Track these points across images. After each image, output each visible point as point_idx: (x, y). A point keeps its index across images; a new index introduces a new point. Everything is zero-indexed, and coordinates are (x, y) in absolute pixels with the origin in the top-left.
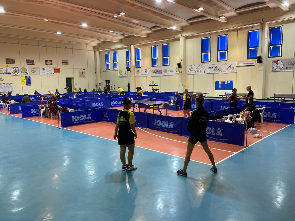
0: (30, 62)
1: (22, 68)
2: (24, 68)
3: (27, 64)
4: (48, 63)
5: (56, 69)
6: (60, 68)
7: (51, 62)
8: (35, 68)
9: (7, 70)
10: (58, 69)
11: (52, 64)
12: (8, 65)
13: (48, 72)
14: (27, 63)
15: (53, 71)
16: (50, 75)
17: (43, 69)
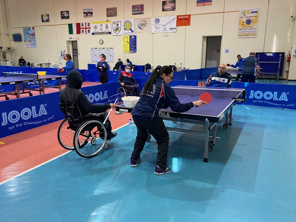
0: (138, 9)
1: (125, 22)
2: (128, 21)
3: (133, 14)
4: (166, 7)
5: (181, 19)
6: (190, 16)
7: (173, 5)
8: (144, 21)
9: (107, 27)
10: (187, 17)
11: (174, 9)
12: (109, 18)
13: (165, 27)
14: (133, 11)
15: (174, 24)
16: (169, 31)
17: (157, 21)
